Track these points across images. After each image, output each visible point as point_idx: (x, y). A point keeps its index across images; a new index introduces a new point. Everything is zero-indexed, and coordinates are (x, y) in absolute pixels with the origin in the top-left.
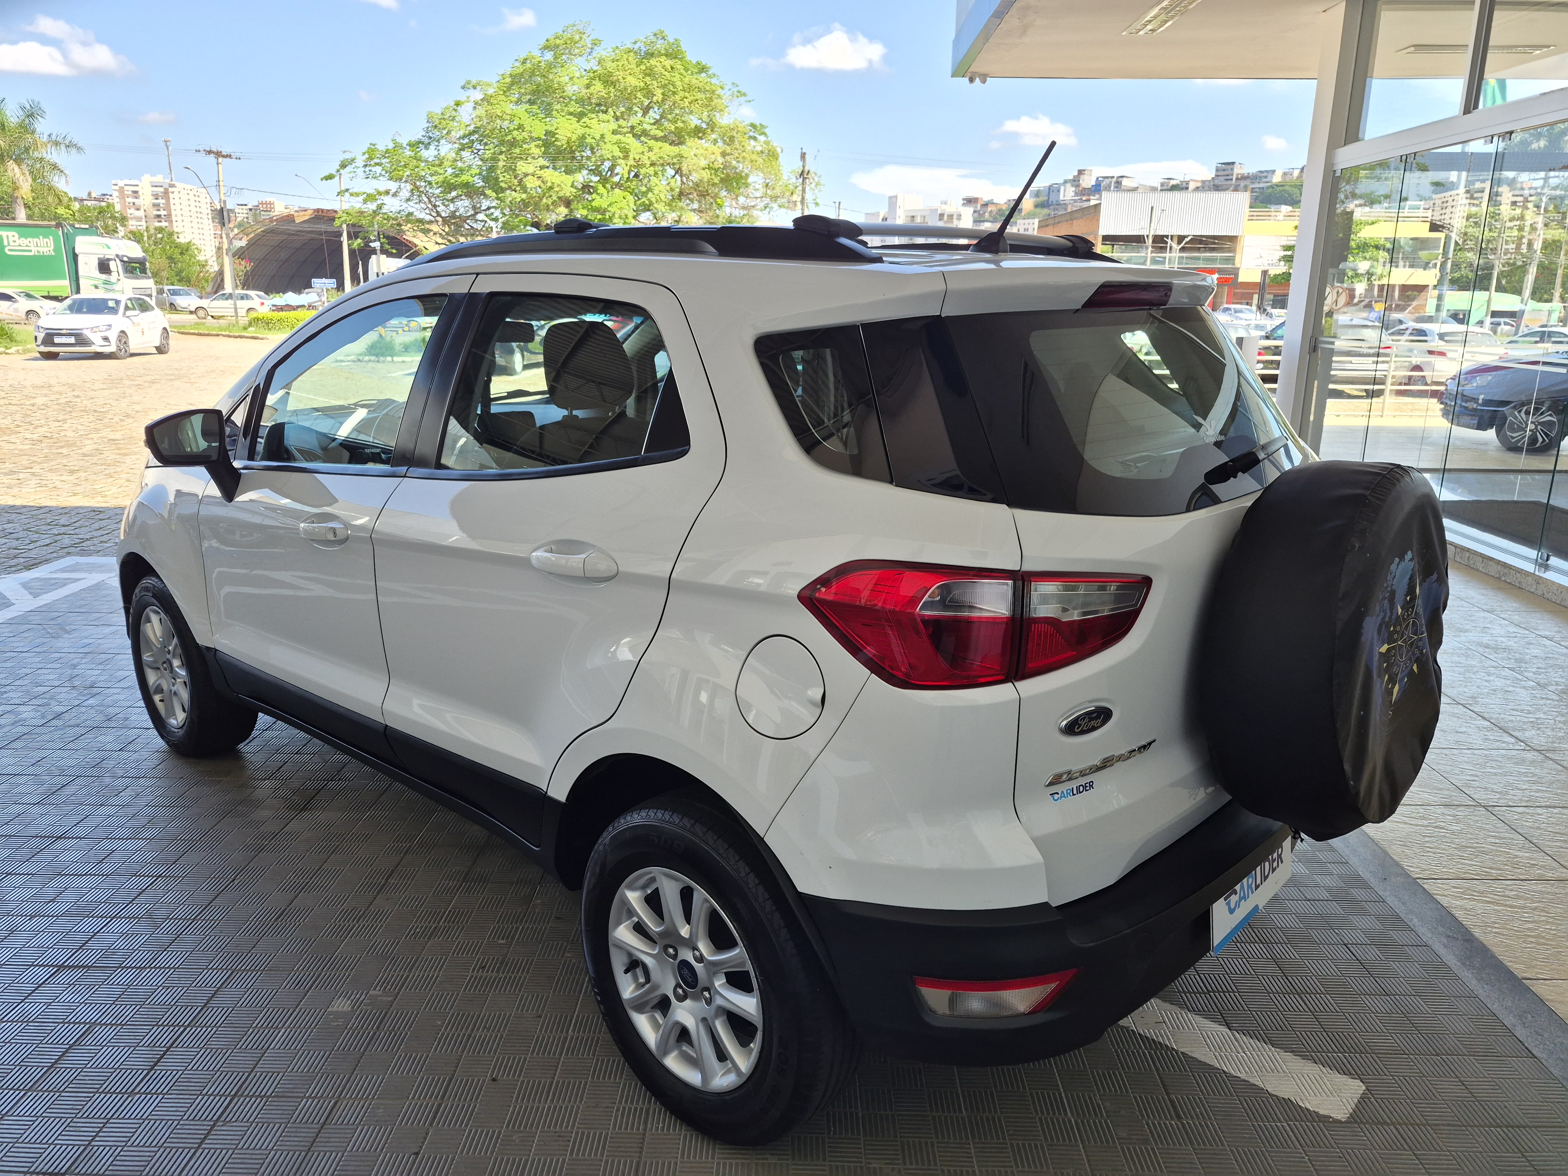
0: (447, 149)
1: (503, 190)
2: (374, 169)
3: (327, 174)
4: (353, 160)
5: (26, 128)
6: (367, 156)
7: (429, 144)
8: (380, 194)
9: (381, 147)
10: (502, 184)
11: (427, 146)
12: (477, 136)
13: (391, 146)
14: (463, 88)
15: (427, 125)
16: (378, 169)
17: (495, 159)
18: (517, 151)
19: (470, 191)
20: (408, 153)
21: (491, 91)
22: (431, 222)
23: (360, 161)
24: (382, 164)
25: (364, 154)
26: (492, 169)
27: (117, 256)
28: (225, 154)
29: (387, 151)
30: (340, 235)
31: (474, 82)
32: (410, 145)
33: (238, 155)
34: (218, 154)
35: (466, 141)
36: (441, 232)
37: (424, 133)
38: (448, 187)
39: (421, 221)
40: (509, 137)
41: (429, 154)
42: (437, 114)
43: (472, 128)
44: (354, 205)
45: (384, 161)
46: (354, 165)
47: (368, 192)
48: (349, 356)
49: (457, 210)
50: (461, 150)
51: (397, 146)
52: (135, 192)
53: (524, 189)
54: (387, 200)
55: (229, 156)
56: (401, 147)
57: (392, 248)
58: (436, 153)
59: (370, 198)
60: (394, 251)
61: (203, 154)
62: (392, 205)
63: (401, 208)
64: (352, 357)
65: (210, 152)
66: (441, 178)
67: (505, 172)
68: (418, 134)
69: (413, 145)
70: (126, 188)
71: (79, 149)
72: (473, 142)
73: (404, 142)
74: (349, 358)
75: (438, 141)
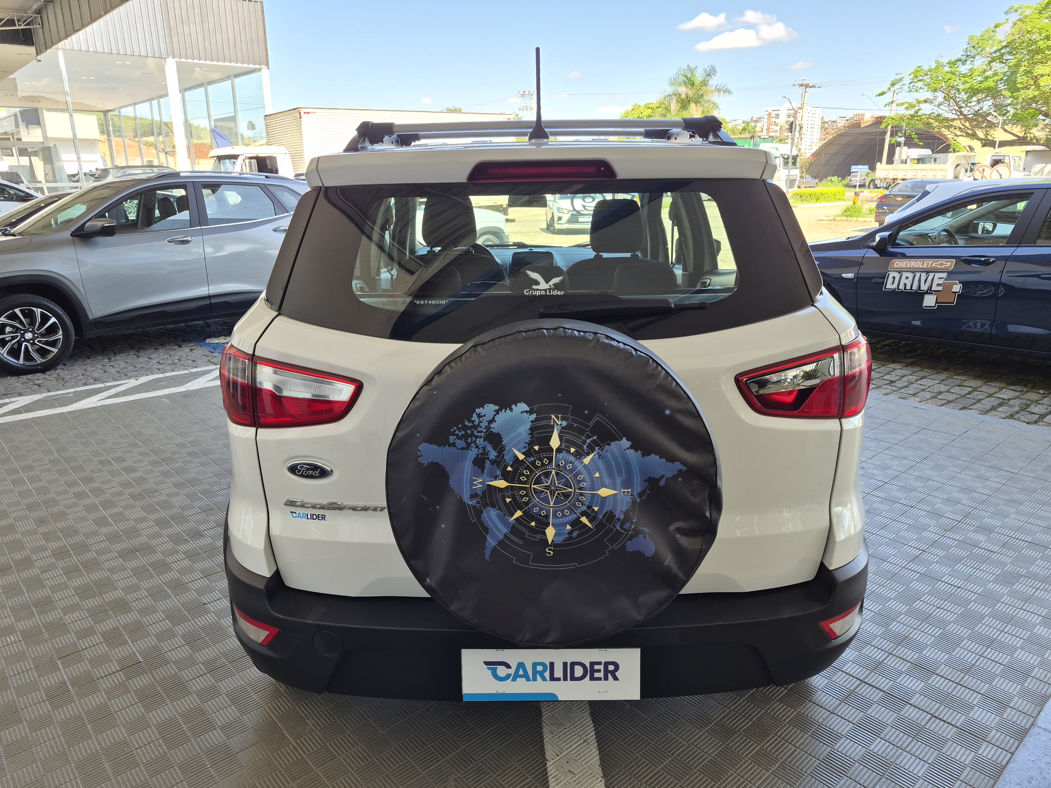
0: (979, 63)
1: (1018, 90)
2: (916, 84)
3: (880, 92)
4: (901, 80)
5: (704, 83)
6: (912, 76)
7: (966, 60)
8: (919, 102)
9: (926, 68)
10: (1018, 85)
11: (964, 62)
12: (1007, 49)
13: (933, 66)
14: (1006, 13)
15: (967, 46)
16: (920, 84)
17: (1018, 65)
18: (1039, 57)
19: (993, 93)
20: (947, 69)
21: (1028, 12)
22: (953, 120)
23: (907, 80)
24: (923, 80)
25: (910, 74)
26: (1014, 73)
27: (781, 155)
28: (811, 85)
29: (930, 70)
30: (885, 133)
31: (1016, 6)
32: (949, 63)
33: (819, 85)
34: (807, 86)
35: (998, 54)
36: (961, 126)
37: (963, 53)
38: (973, 92)
39: (947, 119)
40: (1033, 47)
41: (963, 69)
42: (977, 37)
43: (1005, 43)
44: (899, 112)
45: (925, 78)
46: (901, 83)
47: (910, 102)
48: (828, 216)
49: (981, 108)
50: (991, 62)
51: (939, 65)
52: (778, 115)
53: (1038, 87)
54: (923, 106)
55: (814, 86)
56: (943, 66)
57: (920, 142)
58: (971, 67)
59: (911, 106)
60: (921, 144)
61: (797, 86)
62: (926, 109)
63: (933, 111)
64: (830, 218)
65: (802, 85)
66: (967, 86)
67: (1023, 75)
68: (959, 54)
69: (952, 64)
70: (773, 112)
71: (730, 92)
72: (1002, 55)
73: (945, 61)
74: (828, 218)
75: (974, 57)
